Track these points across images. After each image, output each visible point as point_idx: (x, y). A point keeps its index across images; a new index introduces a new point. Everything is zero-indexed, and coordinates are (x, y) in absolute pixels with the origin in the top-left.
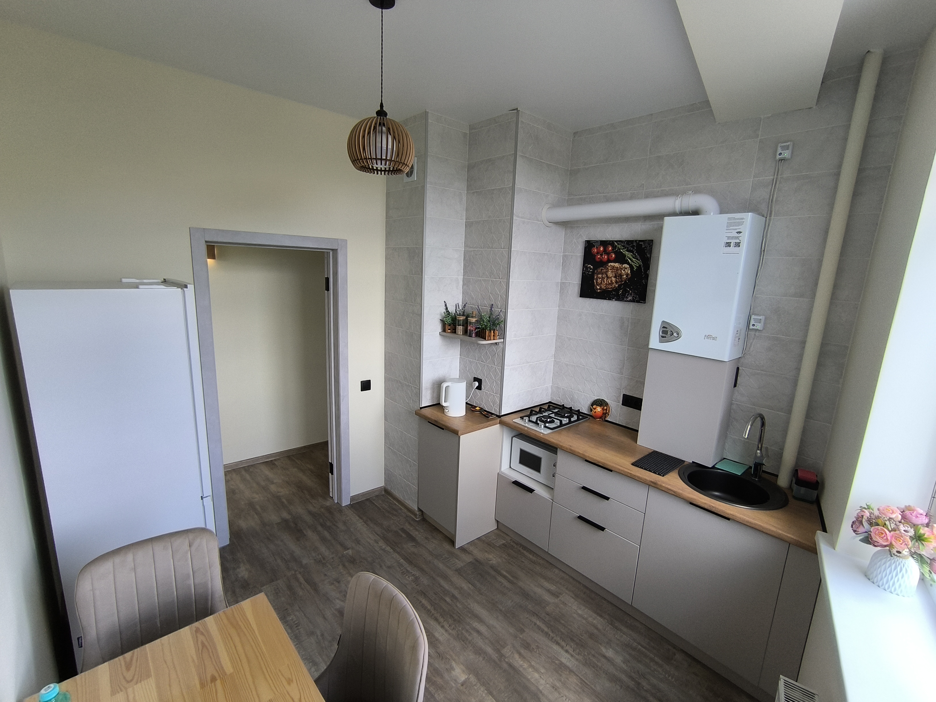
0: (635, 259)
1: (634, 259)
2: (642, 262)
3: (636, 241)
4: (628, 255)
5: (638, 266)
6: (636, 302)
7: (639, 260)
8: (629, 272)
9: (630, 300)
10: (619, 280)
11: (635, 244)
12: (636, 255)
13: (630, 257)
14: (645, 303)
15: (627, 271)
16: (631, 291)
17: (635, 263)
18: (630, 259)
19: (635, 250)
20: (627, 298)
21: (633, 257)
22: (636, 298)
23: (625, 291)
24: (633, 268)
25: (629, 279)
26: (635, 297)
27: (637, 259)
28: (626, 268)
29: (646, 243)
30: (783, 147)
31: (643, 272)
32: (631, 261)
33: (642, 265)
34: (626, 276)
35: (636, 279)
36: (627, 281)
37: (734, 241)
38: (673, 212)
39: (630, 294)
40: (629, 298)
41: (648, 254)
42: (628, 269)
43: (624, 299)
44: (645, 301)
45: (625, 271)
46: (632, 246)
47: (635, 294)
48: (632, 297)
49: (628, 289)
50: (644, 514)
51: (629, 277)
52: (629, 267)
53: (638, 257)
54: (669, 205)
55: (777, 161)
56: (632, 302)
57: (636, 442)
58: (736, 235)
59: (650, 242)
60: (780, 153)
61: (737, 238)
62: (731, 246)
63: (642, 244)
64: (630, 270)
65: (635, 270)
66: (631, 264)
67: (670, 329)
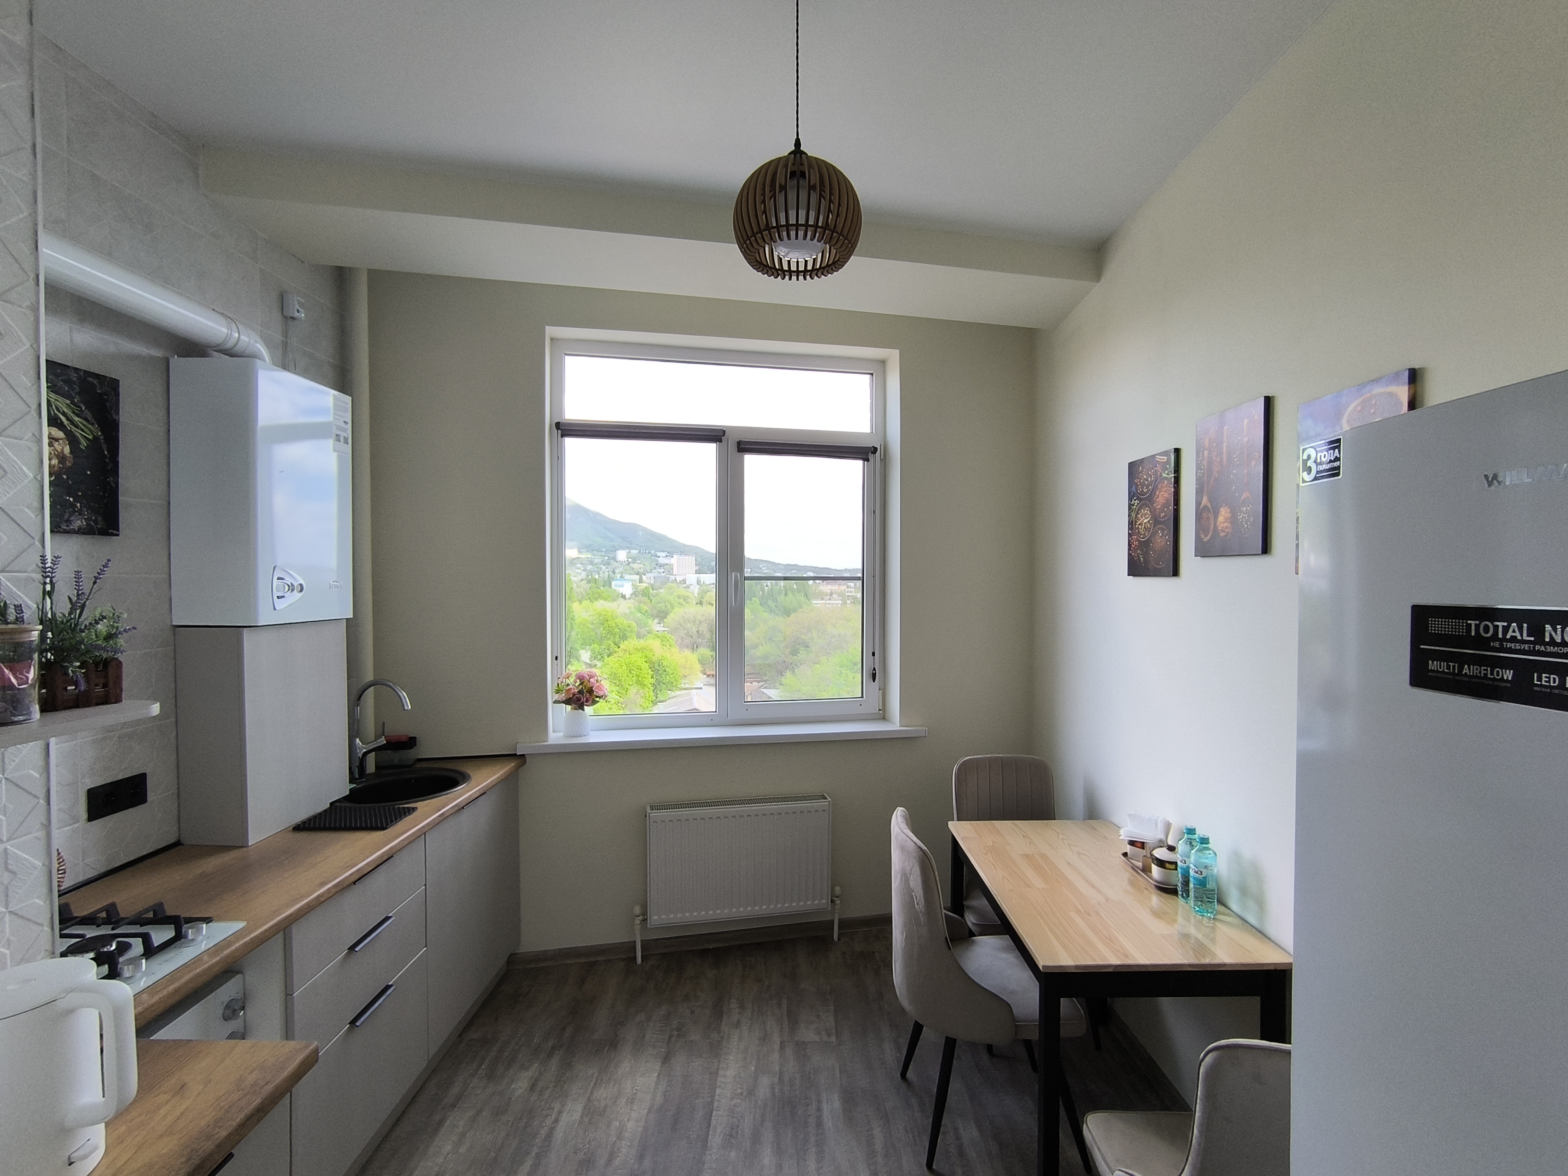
0: (80, 420)
1: (76, 419)
2: (101, 430)
3: (76, 370)
4: (59, 403)
5: (90, 437)
6: (99, 534)
7: (92, 424)
8: (67, 450)
9: (80, 528)
11: (74, 376)
12: (79, 407)
13: (65, 410)
14: (118, 535)
15: (59, 448)
16: (78, 504)
17: (83, 430)
18: (64, 414)
19: (77, 393)
20: (68, 521)
21: (74, 412)
22: (96, 522)
23: (61, 506)
24: (79, 443)
25: (68, 471)
26: (92, 521)
27: (86, 419)
28: (57, 440)
29: (106, 384)
30: (299, 303)
31: (108, 456)
32: (69, 423)
33: (102, 437)
34: (57, 461)
35: (89, 473)
36: (65, 477)
37: (343, 434)
38: (220, 342)
39: (77, 512)
40: (78, 523)
41: (113, 412)
42: (61, 442)
43: (60, 527)
44: (118, 531)
45: (53, 446)
46: (68, 382)
47: (92, 512)
48: (85, 519)
49: (70, 497)
50: (425, 885)
51: (68, 464)
52: (64, 436)
53: (89, 416)
54: (218, 327)
55: (285, 317)
56: (84, 533)
57: (244, 845)
58: (344, 425)
59: (114, 384)
60: (298, 310)
61: (345, 430)
62: (340, 441)
63: (96, 383)
64: (68, 446)
65: (84, 448)
66: (69, 428)
67: (289, 580)
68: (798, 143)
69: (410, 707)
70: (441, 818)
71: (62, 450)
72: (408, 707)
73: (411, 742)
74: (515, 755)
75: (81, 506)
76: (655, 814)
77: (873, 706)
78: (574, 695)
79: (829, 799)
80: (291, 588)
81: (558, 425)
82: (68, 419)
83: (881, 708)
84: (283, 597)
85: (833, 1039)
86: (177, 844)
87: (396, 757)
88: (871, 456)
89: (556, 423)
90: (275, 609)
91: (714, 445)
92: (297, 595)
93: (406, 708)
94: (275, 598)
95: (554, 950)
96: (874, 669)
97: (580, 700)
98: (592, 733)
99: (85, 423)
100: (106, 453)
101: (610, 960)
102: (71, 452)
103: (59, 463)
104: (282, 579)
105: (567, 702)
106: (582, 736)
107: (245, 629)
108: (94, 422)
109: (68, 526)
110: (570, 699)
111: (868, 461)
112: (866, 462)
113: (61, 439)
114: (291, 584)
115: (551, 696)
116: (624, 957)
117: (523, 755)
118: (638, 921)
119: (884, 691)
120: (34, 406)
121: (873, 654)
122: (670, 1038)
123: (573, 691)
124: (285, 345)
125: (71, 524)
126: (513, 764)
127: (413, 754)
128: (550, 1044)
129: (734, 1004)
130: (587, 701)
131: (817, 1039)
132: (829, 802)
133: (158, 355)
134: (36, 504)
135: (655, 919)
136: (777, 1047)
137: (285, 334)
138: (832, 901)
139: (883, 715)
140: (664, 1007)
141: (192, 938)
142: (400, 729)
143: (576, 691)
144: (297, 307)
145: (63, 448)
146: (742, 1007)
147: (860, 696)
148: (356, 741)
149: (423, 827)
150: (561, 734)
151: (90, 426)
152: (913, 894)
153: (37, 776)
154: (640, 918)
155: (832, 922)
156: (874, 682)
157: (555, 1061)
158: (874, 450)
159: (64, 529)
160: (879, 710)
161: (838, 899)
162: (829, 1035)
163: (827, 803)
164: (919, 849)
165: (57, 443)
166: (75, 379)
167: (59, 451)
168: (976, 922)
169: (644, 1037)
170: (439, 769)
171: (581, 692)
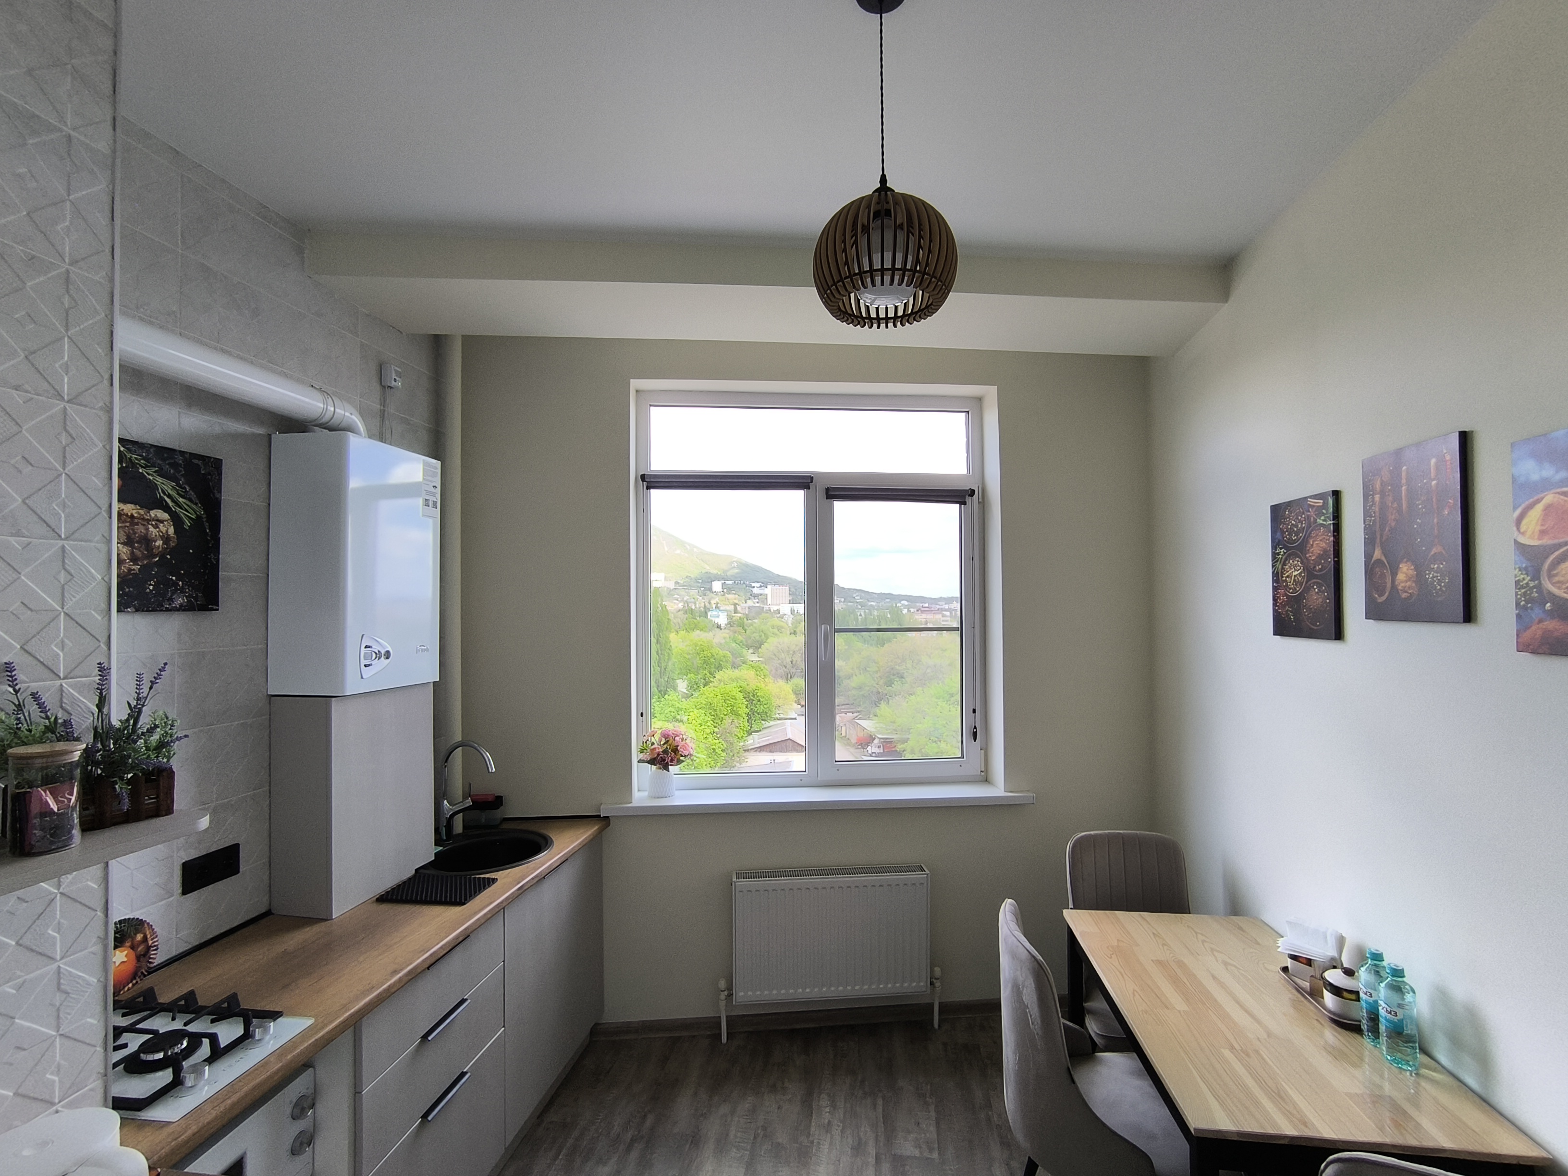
0: (184, 500)
1: (181, 500)
2: (204, 509)
3: (182, 453)
4: (165, 486)
5: (194, 517)
6: (199, 610)
7: (196, 504)
8: (171, 531)
9: (181, 605)
10: (143, 553)
11: (180, 460)
12: (185, 488)
13: (170, 491)
14: (218, 610)
15: (164, 529)
16: (180, 583)
17: (186, 510)
18: (169, 496)
19: (182, 475)
20: (171, 600)
21: (178, 494)
22: (196, 599)
23: (164, 585)
24: (183, 523)
25: (172, 551)
26: (193, 597)
27: (190, 500)
28: (162, 522)
29: (210, 464)
30: (396, 371)
31: (210, 534)
32: (173, 504)
33: (204, 516)
34: (162, 542)
35: (191, 551)
36: (169, 557)
37: (432, 499)
38: (316, 418)
39: (179, 590)
40: (179, 601)
41: (216, 491)
42: (166, 523)
43: (163, 606)
44: (218, 606)
45: (158, 527)
46: (174, 465)
47: (193, 589)
48: (186, 597)
49: (173, 576)
50: (504, 961)
51: (172, 544)
52: (169, 518)
53: (192, 494)
54: (315, 403)
55: (384, 387)
56: (184, 610)
57: (327, 918)
58: (433, 490)
59: (217, 464)
60: (395, 379)
61: (434, 495)
62: (429, 506)
63: (200, 464)
64: (172, 527)
65: (188, 528)
66: (174, 509)
67: (376, 648)
68: (883, 179)
69: (494, 770)
70: (520, 892)
71: (167, 532)
72: (492, 769)
73: (498, 802)
74: (599, 816)
75: (182, 584)
76: (742, 883)
77: (974, 766)
78: (659, 755)
79: (928, 872)
80: (378, 655)
81: (643, 477)
82: (173, 501)
83: (983, 770)
84: (369, 665)
85: (935, 1155)
86: (268, 913)
87: (483, 817)
88: (968, 500)
89: (641, 475)
90: (362, 678)
91: (802, 491)
92: (384, 662)
93: (490, 771)
94: (362, 666)
95: (638, 1022)
96: (975, 728)
97: (664, 760)
98: (677, 793)
99: (189, 503)
100: (208, 531)
101: (694, 1036)
102: (175, 532)
103: (163, 544)
104: (369, 647)
105: (652, 762)
106: (666, 797)
107: (333, 699)
108: (197, 502)
109: (170, 604)
110: (655, 759)
111: (965, 504)
112: (962, 506)
113: (166, 521)
114: (379, 651)
115: (635, 756)
116: (709, 1033)
117: (608, 817)
118: (723, 996)
119: (986, 749)
120: (105, 507)
121: (974, 711)
122: (755, 1138)
123: (657, 751)
124: (383, 415)
125: (173, 602)
126: (596, 827)
127: (499, 814)
128: (629, 1135)
129: (824, 1101)
130: (672, 760)
131: (917, 1153)
132: (927, 875)
133: (261, 432)
134: (104, 606)
135: (742, 995)
136: (872, 1160)
137: (383, 403)
138: (932, 983)
139: (985, 779)
140: (749, 1098)
141: (260, 1038)
142: (486, 788)
143: (661, 750)
144: (394, 376)
145: (168, 529)
146: (834, 1106)
147: (960, 756)
148: (443, 803)
149: (502, 902)
150: (646, 794)
151: (194, 506)
152: (1027, 1011)
153: (96, 887)
154: (726, 993)
155: (931, 1006)
156: (975, 741)
157: (634, 1155)
158: (972, 493)
159: (166, 608)
160: (981, 771)
161: (938, 981)
162: (931, 1150)
163: (926, 876)
164: (1033, 959)
165: (162, 525)
166: (181, 462)
167: (164, 532)
168: (1098, 1032)
169: (727, 1135)
170: (521, 831)
171: (665, 752)
